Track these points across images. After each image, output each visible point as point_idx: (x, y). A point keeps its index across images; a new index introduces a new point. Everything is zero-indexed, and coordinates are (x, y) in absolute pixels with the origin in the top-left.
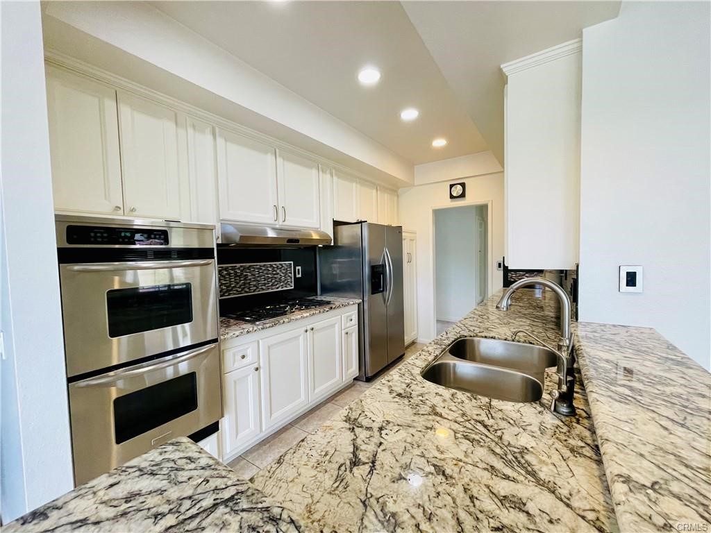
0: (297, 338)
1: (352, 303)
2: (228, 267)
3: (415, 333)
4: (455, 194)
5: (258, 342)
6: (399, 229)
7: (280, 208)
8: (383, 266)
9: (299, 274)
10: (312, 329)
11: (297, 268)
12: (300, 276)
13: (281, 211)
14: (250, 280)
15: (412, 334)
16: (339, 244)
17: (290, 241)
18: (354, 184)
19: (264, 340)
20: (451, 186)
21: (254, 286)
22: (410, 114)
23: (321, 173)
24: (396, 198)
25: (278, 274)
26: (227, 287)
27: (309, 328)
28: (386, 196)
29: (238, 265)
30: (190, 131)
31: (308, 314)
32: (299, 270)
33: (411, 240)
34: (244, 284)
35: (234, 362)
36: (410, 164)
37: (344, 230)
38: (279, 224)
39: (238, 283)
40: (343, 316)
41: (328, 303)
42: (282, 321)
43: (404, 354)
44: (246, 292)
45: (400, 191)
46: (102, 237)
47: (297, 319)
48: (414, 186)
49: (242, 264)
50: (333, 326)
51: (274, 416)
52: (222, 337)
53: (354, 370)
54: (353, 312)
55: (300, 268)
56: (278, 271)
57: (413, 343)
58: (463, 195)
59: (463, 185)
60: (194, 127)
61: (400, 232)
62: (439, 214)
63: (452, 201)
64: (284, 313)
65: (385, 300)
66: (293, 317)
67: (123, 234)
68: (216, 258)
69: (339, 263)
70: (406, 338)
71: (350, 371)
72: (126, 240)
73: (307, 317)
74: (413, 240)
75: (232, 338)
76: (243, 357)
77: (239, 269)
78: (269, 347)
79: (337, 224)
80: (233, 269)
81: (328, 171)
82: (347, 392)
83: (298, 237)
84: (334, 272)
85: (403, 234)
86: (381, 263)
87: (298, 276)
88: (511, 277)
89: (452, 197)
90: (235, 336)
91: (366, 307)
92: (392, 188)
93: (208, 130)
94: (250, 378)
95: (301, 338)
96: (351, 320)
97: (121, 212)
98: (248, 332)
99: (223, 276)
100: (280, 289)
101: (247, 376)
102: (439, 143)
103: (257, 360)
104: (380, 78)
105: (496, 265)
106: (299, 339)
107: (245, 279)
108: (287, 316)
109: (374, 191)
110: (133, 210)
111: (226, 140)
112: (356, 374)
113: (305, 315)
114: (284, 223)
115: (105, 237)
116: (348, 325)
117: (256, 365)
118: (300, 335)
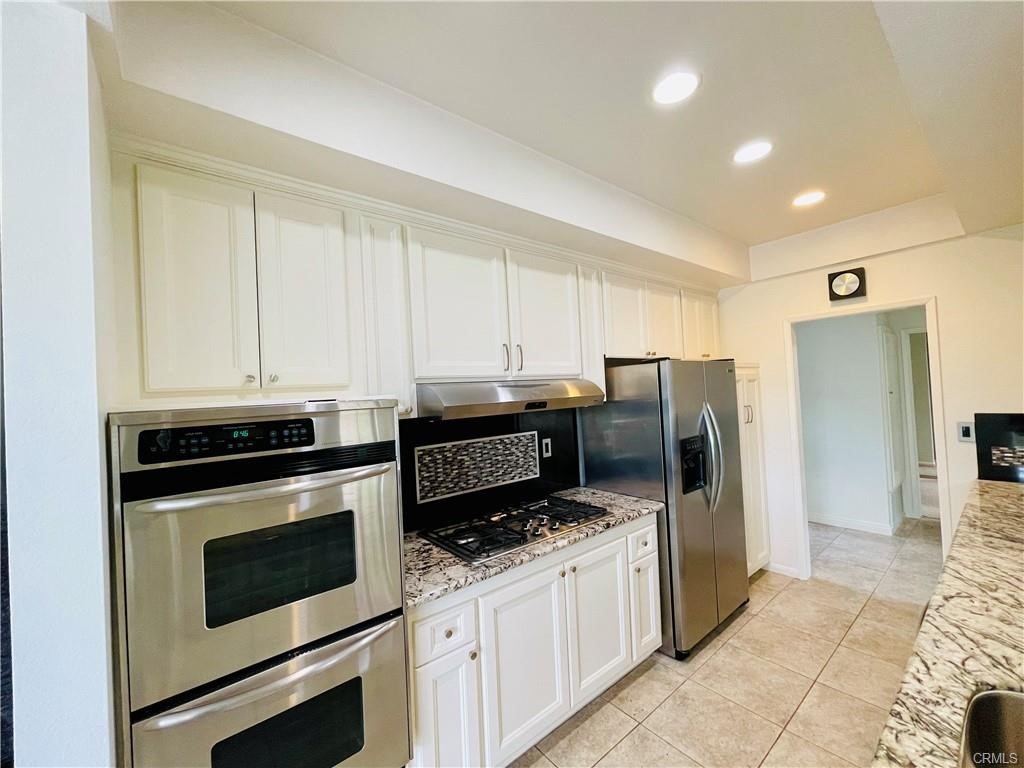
0: (547, 587)
1: (645, 511)
2: (432, 450)
3: (764, 553)
4: (840, 291)
5: (477, 600)
6: (727, 364)
7: (514, 346)
8: (704, 438)
9: (547, 451)
10: (574, 570)
11: (545, 441)
12: (550, 454)
13: (514, 351)
14: (468, 467)
15: (760, 556)
16: (617, 399)
17: (530, 405)
18: (640, 291)
19: (486, 598)
20: (832, 277)
21: (475, 477)
22: (753, 152)
23: (581, 280)
24: (714, 307)
25: (511, 454)
26: (432, 482)
27: (568, 566)
28: (698, 306)
29: (449, 445)
30: (367, 238)
31: (565, 542)
32: (547, 444)
33: (750, 381)
34: (459, 475)
35: (433, 643)
36: (739, 244)
37: (624, 373)
38: (513, 375)
39: (448, 475)
40: (629, 537)
41: (602, 512)
42: (518, 561)
43: (748, 600)
44: (463, 489)
45: (720, 295)
46: (200, 445)
47: (545, 554)
48: (748, 282)
49: (454, 443)
50: (613, 557)
51: (506, 741)
52: (410, 603)
53: (653, 637)
54: (648, 529)
55: (548, 441)
56: (513, 450)
57: (761, 572)
58: (860, 292)
59: (860, 273)
60: (372, 231)
61: (730, 371)
62: (804, 332)
63: (832, 306)
64: (522, 539)
65: (708, 502)
66: (538, 547)
67: (236, 435)
68: (398, 459)
69: (617, 426)
70: (749, 564)
71: (646, 639)
72: (241, 445)
73: (564, 547)
74: (754, 380)
75: (428, 600)
76: (449, 634)
77: (450, 451)
78: (495, 611)
79: (611, 363)
80: (441, 451)
81: (594, 276)
82: (642, 679)
83: (544, 397)
84: (608, 444)
85: (737, 372)
86: (697, 434)
87: (546, 455)
88: (1002, 459)
89: (834, 297)
90: (435, 596)
91: (673, 516)
92: (705, 288)
93: (395, 233)
94: (462, 672)
95: (554, 588)
96: (646, 544)
97: (256, 383)
98: (457, 588)
99: (425, 465)
100: (517, 480)
101: (457, 668)
102: (809, 199)
103: (474, 636)
104: (699, 86)
105: (956, 433)
106: (550, 589)
107: (460, 468)
108: (528, 547)
109: (676, 299)
110: (273, 379)
111: (423, 247)
112: (659, 643)
113: (560, 544)
114: (521, 373)
115: (205, 445)
116: (640, 553)
117: (472, 647)
118: (553, 582)
